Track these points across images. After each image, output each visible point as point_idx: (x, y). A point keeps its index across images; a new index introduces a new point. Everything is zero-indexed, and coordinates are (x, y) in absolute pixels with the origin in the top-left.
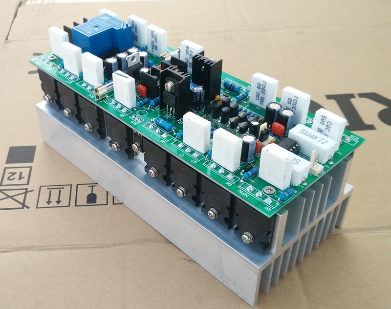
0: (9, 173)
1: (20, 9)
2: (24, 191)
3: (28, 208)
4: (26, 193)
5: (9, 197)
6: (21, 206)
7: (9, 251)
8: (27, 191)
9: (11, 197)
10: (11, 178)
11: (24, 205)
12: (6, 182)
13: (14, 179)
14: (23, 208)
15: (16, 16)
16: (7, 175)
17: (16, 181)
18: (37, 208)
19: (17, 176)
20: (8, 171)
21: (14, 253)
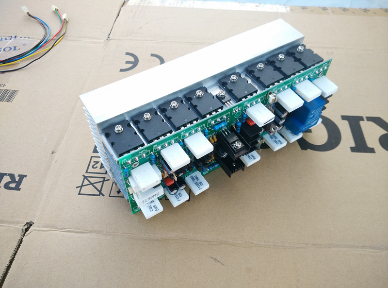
0: (94, 162)
1: (123, 8)
2: (102, 179)
3: (103, 195)
4: (103, 182)
5: (91, 184)
6: (98, 193)
7: (85, 233)
8: (104, 180)
9: (92, 184)
10: (95, 167)
11: (101, 193)
12: (91, 170)
13: (97, 167)
14: (99, 195)
15: (118, 15)
16: (92, 163)
17: (98, 170)
18: (110, 196)
19: (99, 165)
20: (94, 159)
21: (88, 234)
